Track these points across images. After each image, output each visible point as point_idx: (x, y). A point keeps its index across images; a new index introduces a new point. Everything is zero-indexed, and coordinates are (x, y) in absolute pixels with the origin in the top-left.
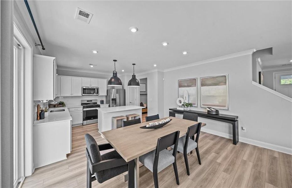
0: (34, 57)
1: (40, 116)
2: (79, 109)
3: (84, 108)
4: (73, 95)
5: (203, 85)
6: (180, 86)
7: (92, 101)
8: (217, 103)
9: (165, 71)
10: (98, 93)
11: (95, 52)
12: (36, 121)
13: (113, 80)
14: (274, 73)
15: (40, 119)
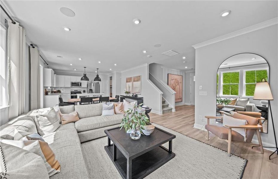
0: (44, 69)
1: (46, 93)
2: (68, 94)
3: (71, 94)
4: (65, 87)
5: (134, 81)
6: (127, 82)
7: (77, 90)
8: (137, 91)
9: (122, 72)
10: (81, 85)
11: (71, 65)
12: (45, 96)
13: (83, 78)
14: (190, 74)
15: (46, 95)
